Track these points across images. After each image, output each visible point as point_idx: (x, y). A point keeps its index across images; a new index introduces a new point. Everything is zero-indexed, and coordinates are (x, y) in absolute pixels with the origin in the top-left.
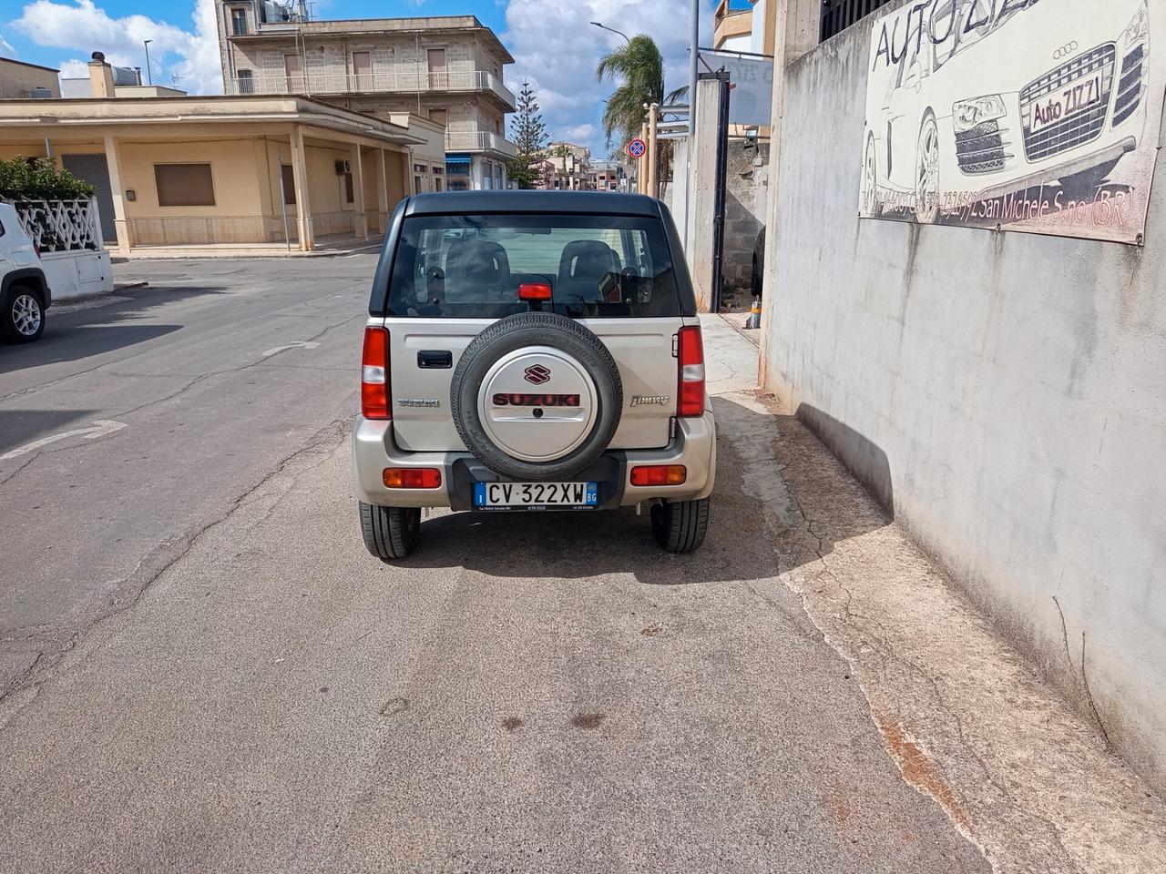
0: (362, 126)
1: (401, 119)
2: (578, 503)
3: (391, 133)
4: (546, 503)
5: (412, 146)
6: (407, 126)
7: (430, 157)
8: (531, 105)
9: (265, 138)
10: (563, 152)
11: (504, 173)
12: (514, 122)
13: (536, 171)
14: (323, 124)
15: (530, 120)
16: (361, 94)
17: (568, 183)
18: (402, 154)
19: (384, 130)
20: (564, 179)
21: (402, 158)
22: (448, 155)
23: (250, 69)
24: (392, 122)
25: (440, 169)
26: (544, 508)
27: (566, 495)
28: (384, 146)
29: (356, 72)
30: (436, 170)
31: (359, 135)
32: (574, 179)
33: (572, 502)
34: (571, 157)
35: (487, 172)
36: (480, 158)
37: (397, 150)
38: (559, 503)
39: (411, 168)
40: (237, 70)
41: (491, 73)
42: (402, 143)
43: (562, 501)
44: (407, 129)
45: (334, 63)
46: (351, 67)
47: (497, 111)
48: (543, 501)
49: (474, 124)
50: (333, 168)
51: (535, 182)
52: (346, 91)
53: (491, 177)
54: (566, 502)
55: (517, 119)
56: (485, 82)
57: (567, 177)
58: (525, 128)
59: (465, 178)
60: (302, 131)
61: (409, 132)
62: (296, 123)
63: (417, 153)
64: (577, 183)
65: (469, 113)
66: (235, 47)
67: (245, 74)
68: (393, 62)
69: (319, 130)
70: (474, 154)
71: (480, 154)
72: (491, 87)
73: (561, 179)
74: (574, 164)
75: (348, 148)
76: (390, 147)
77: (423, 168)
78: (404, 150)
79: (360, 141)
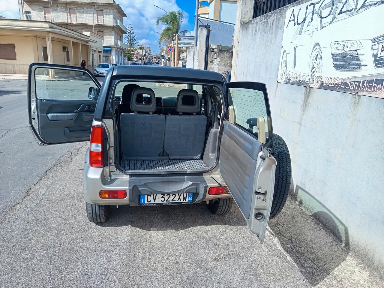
0: (73, 34)
1: (87, 33)
2: (185, 201)
3: (84, 38)
4: (171, 202)
5: (91, 43)
6: (89, 36)
7: (97, 47)
8: (132, 32)
9: (36, 36)
10: (142, 48)
11: (123, 54)
12: (126, 37)
13: (133, 54)
14: (59, 33)
15: (131, 37)
16: (72, 23)
17: (144, 59)
18: (87, 45)
19: (81, 37)
20: (142, 57)
21: (87, 47)
22: (103, 47)
23: (30, 11)
24: (84, 34)
25: (101, 51)
26: (170, 204)
27: (179, 198)
28: (81, 42)
29: (70, 15)
30: (99, 52)
31: (72, 38)
32: (146, 58)
33: (182, 201)
34: (145, 50)
35: (117, 54)
36: (115, 49)
37: (85, 44)
38: (176, 201)
39: (90, 51)
40: (25, 11)
41: (119, 20)
42: (87, 42)
43: (178, 201)
44: (90, 37)
45: (62, 12)
46: (69, 14)
47: (121, 33)
48: (170, 201)
49: (112, 37)
50: (62, 49)
51: (133, 58)
52: (67, 22)
53: (118, 55)
54: (179, 201)
55: (127, 36)
56: (117, 23)
57: (144, 57)
58: (130, 40)
59: (109, 55)
60: (51, 35)
61: (90, 38)
62: (49, 32)
63: (93, 45)
64: (147, 59)
65: (111, 33)
66: (24, 3)
67: (28, 13)
68: (84, 13)
69: (57, 35)
70: (113, 47)
71: (115, 47)
72: (119, 25)
73: (141, 57)
74: (146, 52)
75: (68, 42)
76: (83, 43)
77: (95, 51)
78: (88, 44)
79: (72, 40)
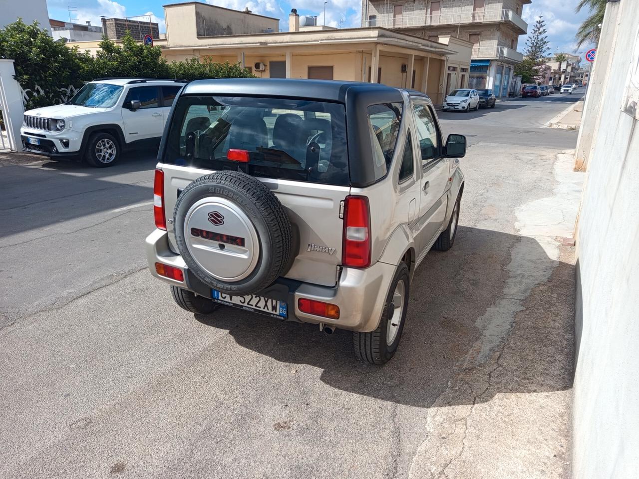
0: (414, 44)
1: (444, 40)
2: (274, 312)
3: (435, 48)
4: (254, 307)
5: (449, 56)
6: (447, 44)
7: (460, 62)
8: (541, 30)
9: (362, 52)
10: (560, 59)
11: (512, 72)
12: (528, 40)
13: (537, 71)
14: (393, 43)
15: (539, 39)
16: (432, 26)
17: (560, 78)
18: (442, 60)
19: (432, 47)
20: (557, 76)
21: (442, 62)
22: (473, 61)
23: (376, 15)
24: (439, 42)
25: (466, 69)
26: (253, 310)
27: (266, 305)
28: (430, 56)
29: (431, 13)
30: (463, 70)
31: (415, 49)
32: (565, 76)
33: (270, 311)
34: (566, 62)
35: (499, 71)
36: (496, 63)
37: (438, 57)
39: (446, 68)
40: (369, 15)
41: (513, 10)
42: (443, 54)
43: (264, 308)
44: (447, 45)
45: (419, 9)
46: (429, 11)
47: (514, 34)
48: (252, 305)
49: (495, 42)
50: (400, 69)
51: (535, 77)
52: (424, 25)
53: (501, 74)
54: (266, 310)
55: (531, 38)
56: (507, 16)
57: (560, 75)
58: (535, 44)
59: (484, 75)
60: (379, 47)
61: (448, 48)
62: (377, 43)
63: (451, 60)
64: (567, 78)
65: (494, 35)
66: (370, 3)
67: (373, 17)
68: (453, 7)
69: (391, 47)
70: (492, 60)
71: (496, 60)
72: (510, 19)
73: (555, 76)
74: (567, 66)
75: (406, 57)
76: (434, 56)
77: (454, 69)
78: (443, 58)
79: (414, 53)
